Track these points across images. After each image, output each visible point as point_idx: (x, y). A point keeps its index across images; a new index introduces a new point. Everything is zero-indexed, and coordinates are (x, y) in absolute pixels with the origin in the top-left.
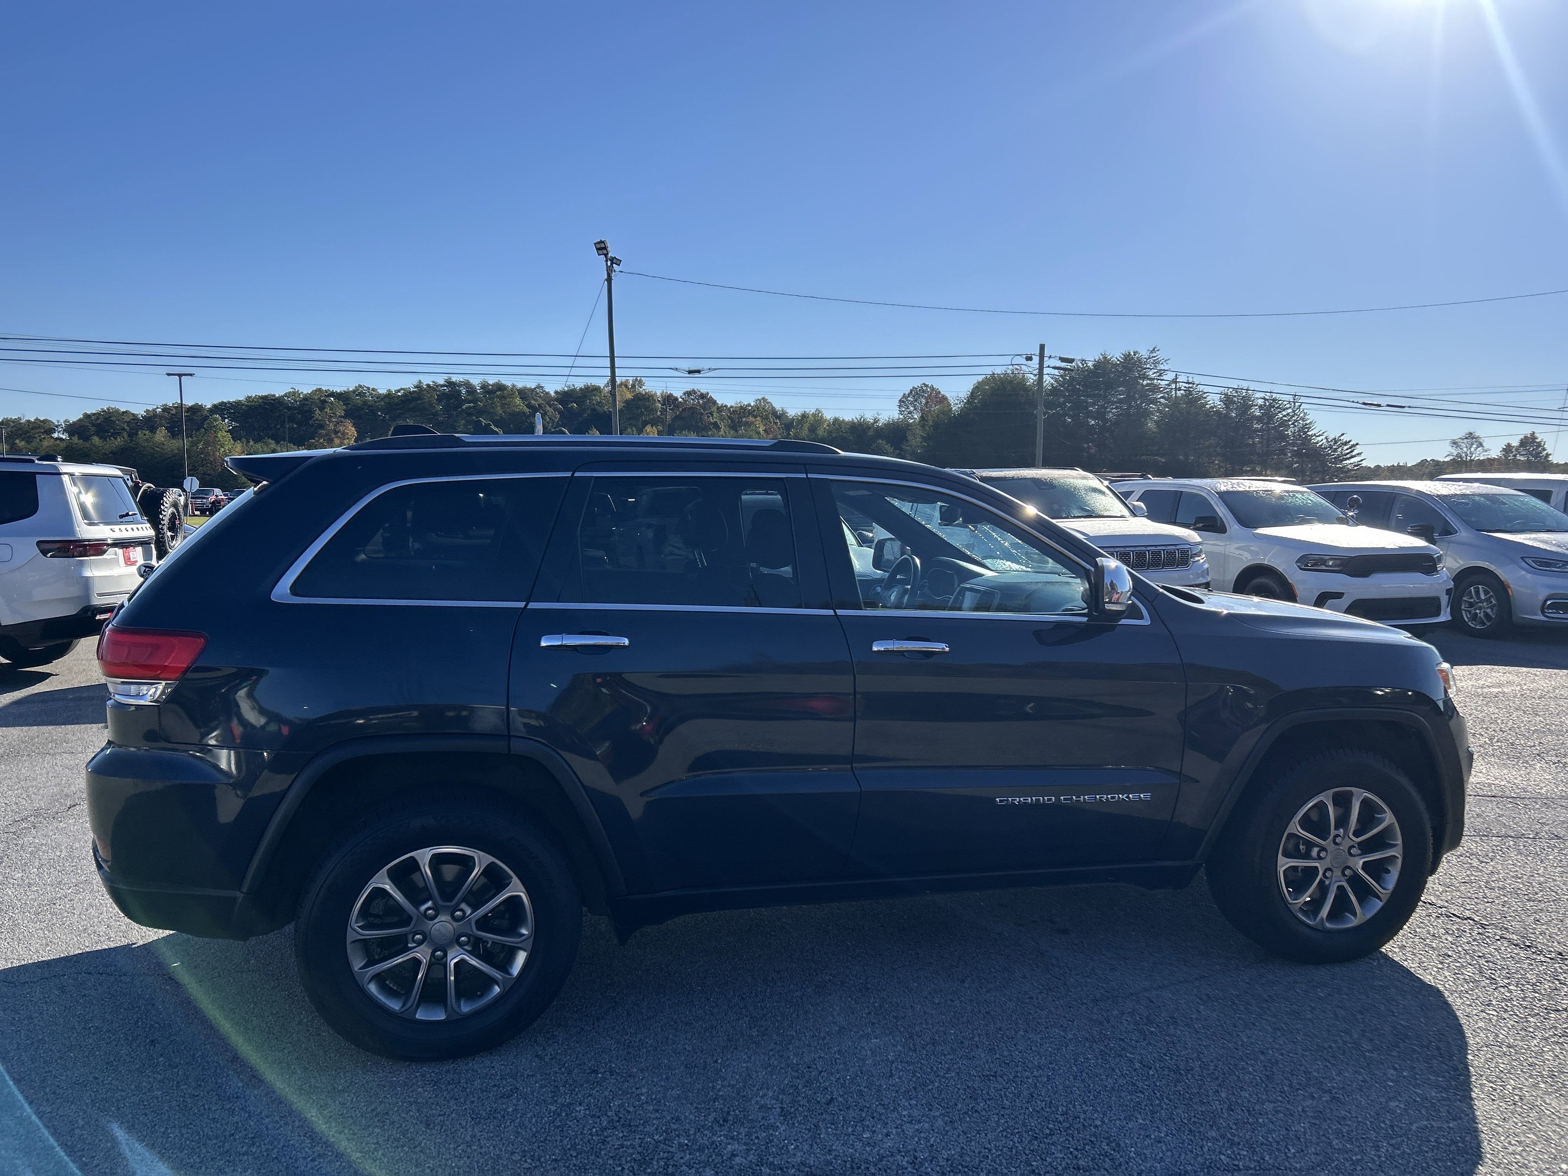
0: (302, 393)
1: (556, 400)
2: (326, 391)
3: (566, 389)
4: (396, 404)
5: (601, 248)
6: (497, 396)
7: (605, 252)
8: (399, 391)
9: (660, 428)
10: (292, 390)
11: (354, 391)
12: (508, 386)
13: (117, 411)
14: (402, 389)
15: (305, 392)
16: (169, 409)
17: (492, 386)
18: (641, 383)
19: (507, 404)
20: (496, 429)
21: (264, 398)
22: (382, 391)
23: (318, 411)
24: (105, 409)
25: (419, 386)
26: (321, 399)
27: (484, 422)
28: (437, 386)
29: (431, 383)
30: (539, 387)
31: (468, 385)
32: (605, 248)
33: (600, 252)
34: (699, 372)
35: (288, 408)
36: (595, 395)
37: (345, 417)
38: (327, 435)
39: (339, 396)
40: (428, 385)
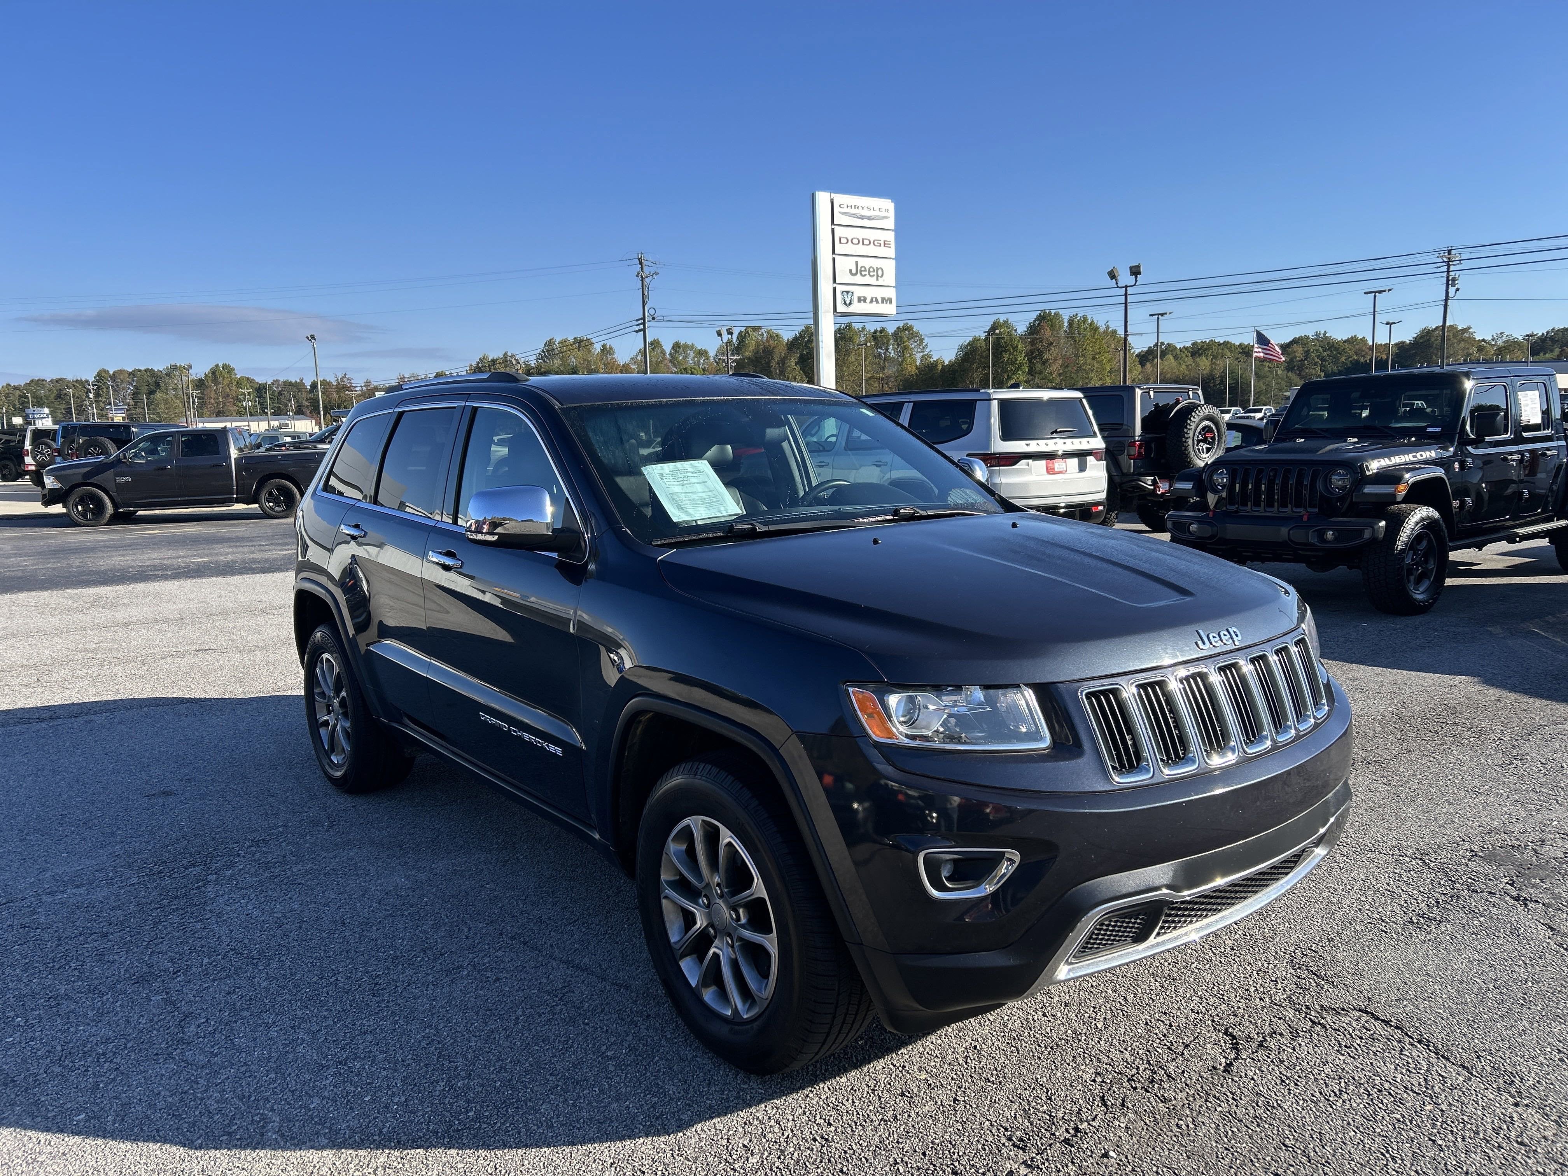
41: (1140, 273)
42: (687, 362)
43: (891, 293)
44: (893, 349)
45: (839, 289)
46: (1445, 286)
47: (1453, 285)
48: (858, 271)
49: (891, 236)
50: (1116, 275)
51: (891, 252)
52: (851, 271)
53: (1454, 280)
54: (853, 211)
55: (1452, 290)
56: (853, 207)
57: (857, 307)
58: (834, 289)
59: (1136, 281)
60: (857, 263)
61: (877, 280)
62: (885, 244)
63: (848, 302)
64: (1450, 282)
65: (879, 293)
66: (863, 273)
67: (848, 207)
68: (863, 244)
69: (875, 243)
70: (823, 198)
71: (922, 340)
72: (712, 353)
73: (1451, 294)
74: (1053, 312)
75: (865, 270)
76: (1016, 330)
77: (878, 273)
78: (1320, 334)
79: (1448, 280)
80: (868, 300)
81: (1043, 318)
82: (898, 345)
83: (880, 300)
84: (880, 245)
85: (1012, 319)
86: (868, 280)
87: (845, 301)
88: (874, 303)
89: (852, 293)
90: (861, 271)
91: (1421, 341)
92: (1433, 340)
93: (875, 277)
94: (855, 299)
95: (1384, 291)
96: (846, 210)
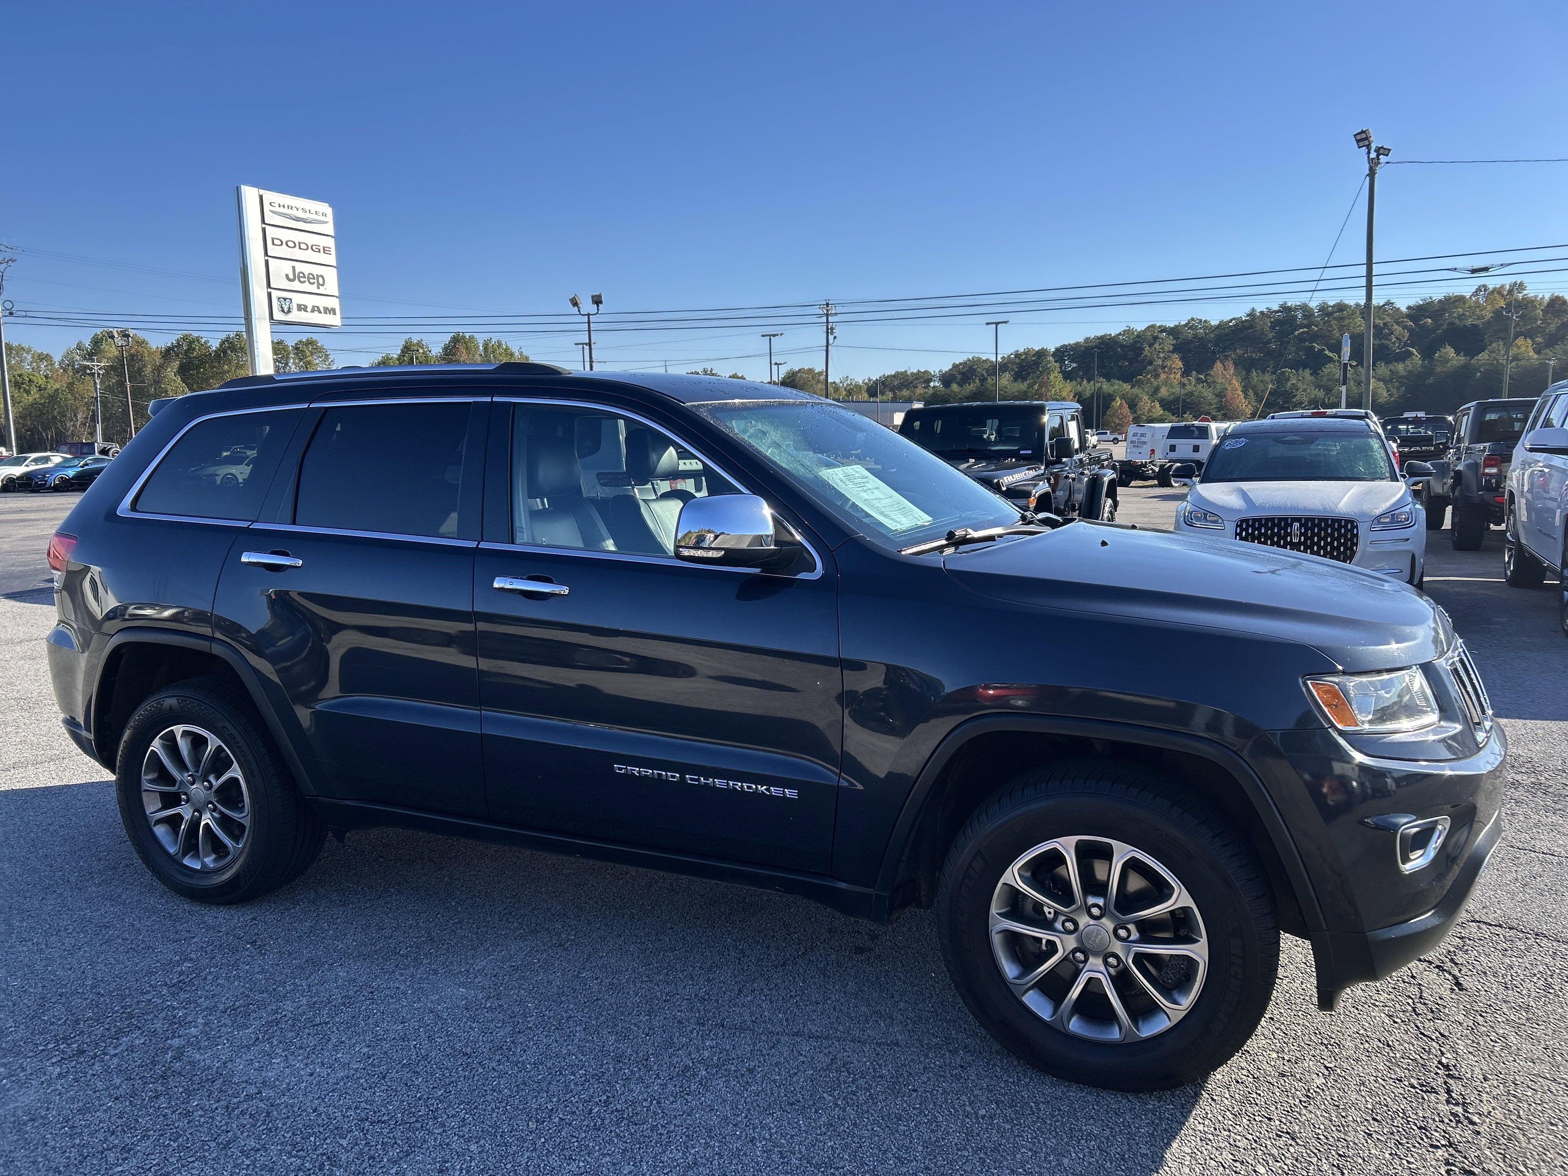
0: (1136, 330)
1: (1408, 316)
2: (1159, 327)
3: (1421, 303)
4: (1226, 335)
5: (1363, 139)
6: (1335, 318)
7: (1366, 143)
8: (1231, 321)
9: (1539, 340)
10: (1127, 328)
11: (1186, 325)
12: (1351, 306)
13: (979, 359)
14: (1234, 319)
15: (1139, 330)
16: (1021, 355)
17: (1332, 307)
18: (1521, 286)
19: (1346, 326)
20: (1331, 355)
21: (1102, 337)
22: (1214, 322)
23: (1147, 348)
24: (971, 358)
25: (1252, 314)
26: (1153, 334)
27: (1317, 347)
28: (1272, 313)
29: (1265, 310)
30: (1388, 303)
31: (1304, 308)
32: (1366, 139)
33: (1361, 144)
34: (1486, 269)
35: (1122, 346)
36: (1457, 308)
37: (1172, 352)
38: (1155, 370)
39: (1174, 332)
40: (1262, 313)
41: (601, 302)
42: (22, 367)
43: (334, 303)
44: (294, 363)
45: (275, 294)
46: (825, 334)
47: (832, 334)
48: (297, 277)
49: (330, 243)
50: (578, 302)
51: (332, 259)
52: (287, 276)
53: (832, 329)
54: (285, 211)
55: (831, 338)
56: (286, 207)
57: (296, 316)
58: (269, 295)
59: (598, 310)
60: (294, 268)
61: (318, 288)
62: (324, 250)
63: (286, 310)
64: (829, 331)
65: (322, 302)
66: (302, 279)
67: (279, 206)
68: (300, 248)
69: (315, 249)
70: (250, 194)
71: (327, 356)
72: (57, 358)
73: (831, 341)
74: (467, 335)
75: (304, 277)
76: (430, 351)
77: (319, 280)
78: (707, 370)
79: (828, 329)
80: (309, 309)
81: (456, 340)
82: (300, 360)
83: (322, 310)
84: (319, 252)
85: (427, 339)
86: (306, 287)
87: (282, 308)
88: (316, 313)
89: (291, 299)
90: (299, 277)
91: (788, 381)
92: (797, 380)
93: (316, 284)
94: (295, 307)
95: (778, 335)
96: (277, 209)
